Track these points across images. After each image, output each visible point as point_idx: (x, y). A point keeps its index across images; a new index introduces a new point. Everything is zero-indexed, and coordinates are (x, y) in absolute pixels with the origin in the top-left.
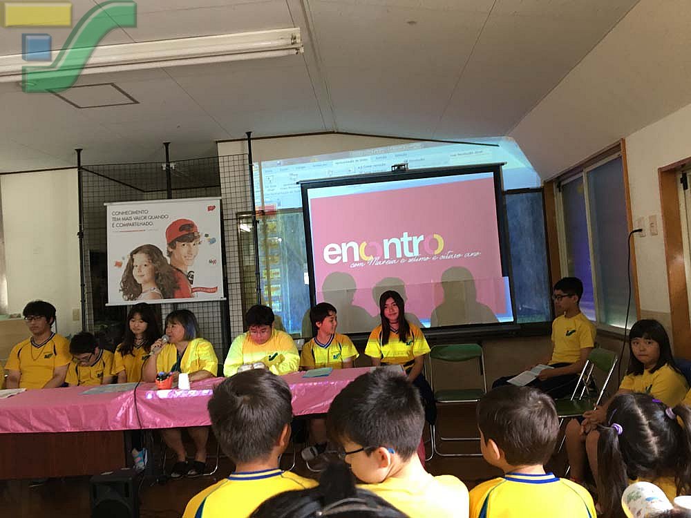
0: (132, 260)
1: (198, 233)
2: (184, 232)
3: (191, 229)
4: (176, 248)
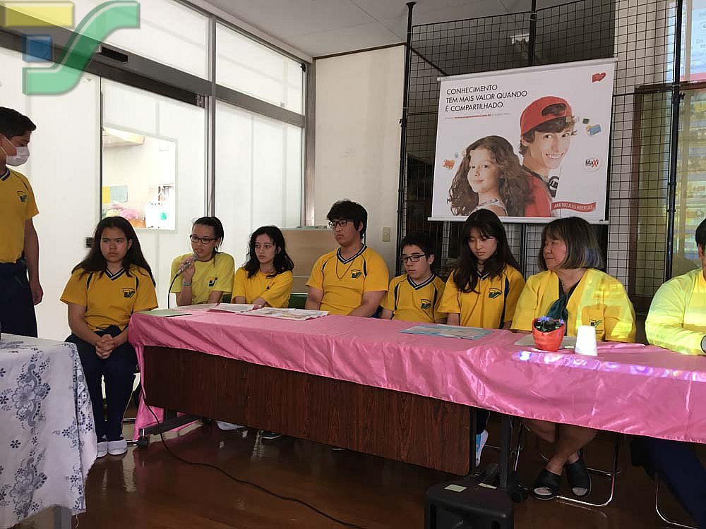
0: (469, 158)
1: (572, 117)
2: (549, 115)
3: (561, 112)
4: (535, 142)
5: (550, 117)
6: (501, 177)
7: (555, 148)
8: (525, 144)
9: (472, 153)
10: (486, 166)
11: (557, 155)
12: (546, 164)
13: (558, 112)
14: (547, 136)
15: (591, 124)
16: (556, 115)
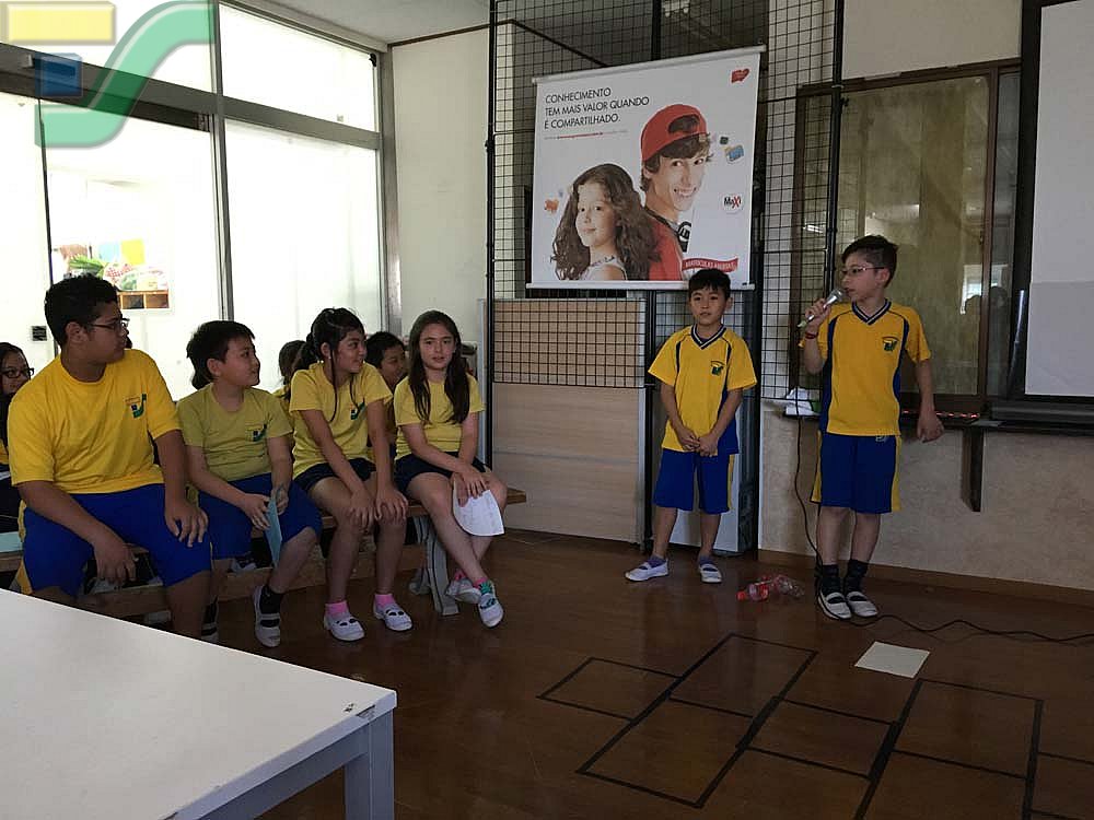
1: (707, 135)
2: (678, 133)
3: (693, 128)
4: (660, 171)
5: (680, 135)
6: (618, 224)
7: (685, 180)
8: (648, 175)
10: (599, 209)
11: (689, 191)
12: (676, 205)
13: (689, 126)
14: (675, 164)
15: (731, 144)
16: (685, 132)
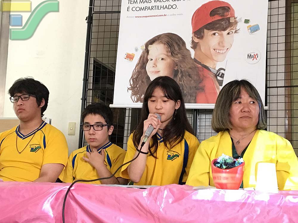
1: (235, 18)
2: (216, 16)
3: (225, 14)
4: (204, 38)
5: (217, 18)
6: (176, 68)
7: (221, 44)
8: (196, 40)
9: (151, 47)
10: (162, 59)
11: (223, 50)
12: (214, 58)
13: (223, 13)
14: (214, 34)
15: (251, 23)
16: (221, 16)
